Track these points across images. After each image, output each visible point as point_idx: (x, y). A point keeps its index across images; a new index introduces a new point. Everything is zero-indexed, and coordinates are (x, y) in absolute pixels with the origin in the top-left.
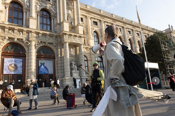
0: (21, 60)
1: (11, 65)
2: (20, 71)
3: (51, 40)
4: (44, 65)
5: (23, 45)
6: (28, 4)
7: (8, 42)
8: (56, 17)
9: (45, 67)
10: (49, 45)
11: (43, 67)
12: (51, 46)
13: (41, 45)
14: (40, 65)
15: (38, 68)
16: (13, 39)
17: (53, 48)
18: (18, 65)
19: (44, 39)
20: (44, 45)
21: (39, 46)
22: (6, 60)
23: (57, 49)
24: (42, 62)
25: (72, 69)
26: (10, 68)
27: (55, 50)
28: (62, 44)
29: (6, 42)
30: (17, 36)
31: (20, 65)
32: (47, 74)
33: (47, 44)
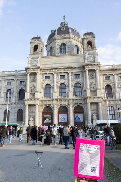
0: (66, 115)
1: (62, 117)
2: (66, 121)
3: (81, 102)
4: (78, 117)
5: (66, 106)
6: (68, 84)
7: (60, 106)
8: (84, 86)
9: (79, 118)
10: (80, 105)
11: (77, 118)
12: (81, 105)
13: (76, 105)
14: (75, 117)
15: (75, 119)
16: (62, 104)
17: (82, 106)
18: (65, 118)
19: (77, 102)
20: (77, 105)
21: (75, 106)
22: (60, 115)
23: (85, 106)
24: (77, 115)
25: (92, 119)
26: (62, 119)
27: (84, 107)
28: (87, 104)
29: (59, 106)
30: (63, 103)
31: (66, 117)
32: (80, 122)
33: (79, 105)
